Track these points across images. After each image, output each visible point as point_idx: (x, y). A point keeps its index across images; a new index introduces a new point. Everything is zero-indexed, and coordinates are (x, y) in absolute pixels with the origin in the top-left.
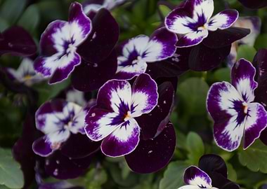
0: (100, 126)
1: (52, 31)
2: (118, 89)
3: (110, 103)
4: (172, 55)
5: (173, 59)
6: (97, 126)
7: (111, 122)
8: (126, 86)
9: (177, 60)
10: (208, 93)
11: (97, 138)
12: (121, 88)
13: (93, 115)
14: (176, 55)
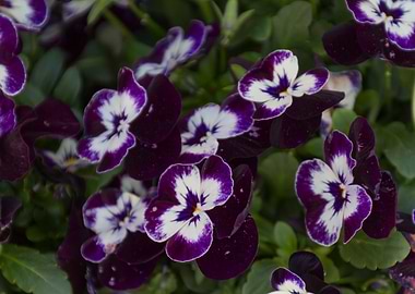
0: (164, 222)
1: (98, 104)
2: (184, 176)
4: (250, 129)
5: (250, 134)
6: (160, 223)
7: (176, 217)
8: (193, 171)
9: (256, 135)
10: (297, 175)
11: (160, 238)
12: (187, 174)
13: (155, 209)
14: (255, 129)
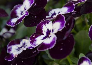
0: (37, 40)
2: (46, 24)
3: (42, 31)
5: (73, 13)
6: (36, 40)
7: (42, 39)
8: (50, 23)
9: (75, 14)
10: (90, 29)
11: (35, 46)
12: (47, 24)
13: (34, 36)
14: (74, 12)
